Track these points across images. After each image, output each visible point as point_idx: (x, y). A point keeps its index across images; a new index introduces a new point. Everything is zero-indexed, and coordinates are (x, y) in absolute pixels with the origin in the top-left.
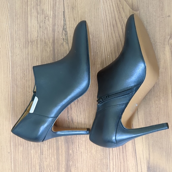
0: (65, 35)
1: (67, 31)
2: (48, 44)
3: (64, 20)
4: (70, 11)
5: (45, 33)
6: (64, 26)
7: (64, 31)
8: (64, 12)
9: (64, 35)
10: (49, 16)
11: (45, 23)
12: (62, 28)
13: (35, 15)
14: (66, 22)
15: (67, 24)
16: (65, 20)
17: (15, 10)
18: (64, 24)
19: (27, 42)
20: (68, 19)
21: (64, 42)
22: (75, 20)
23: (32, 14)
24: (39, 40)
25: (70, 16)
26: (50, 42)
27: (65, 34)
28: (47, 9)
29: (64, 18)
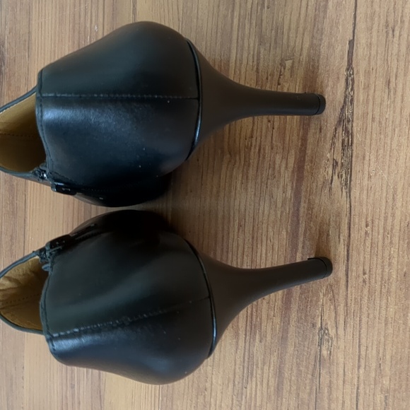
0: (343, 149)
1: (355, 129)
2: (279, 172)
3: (347, 80)
4: (374, 40)
5: (276, 126)
6: (343, 108)
7: (340, 130)
8: (351, 43)
9: (339, 145)
10: (297, 54)
11: (279, 84)
12: (337, 114)
13: (252, 45)
14: (352, 89)
15: (358, 101)
16: (353, 80)
17: (195, 20)
18: (346, 97)
19: (220, 152)
20: (362, 78)
21: (335, 177)
22: (393, 85)
23: (243, 40)
24: (253, 148)
25: (373, 63)
26: (286, 167)
27: (343, 141)
28: (293, 26)
29: (348, 69)
